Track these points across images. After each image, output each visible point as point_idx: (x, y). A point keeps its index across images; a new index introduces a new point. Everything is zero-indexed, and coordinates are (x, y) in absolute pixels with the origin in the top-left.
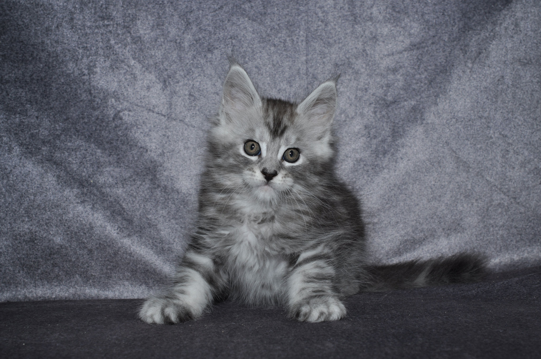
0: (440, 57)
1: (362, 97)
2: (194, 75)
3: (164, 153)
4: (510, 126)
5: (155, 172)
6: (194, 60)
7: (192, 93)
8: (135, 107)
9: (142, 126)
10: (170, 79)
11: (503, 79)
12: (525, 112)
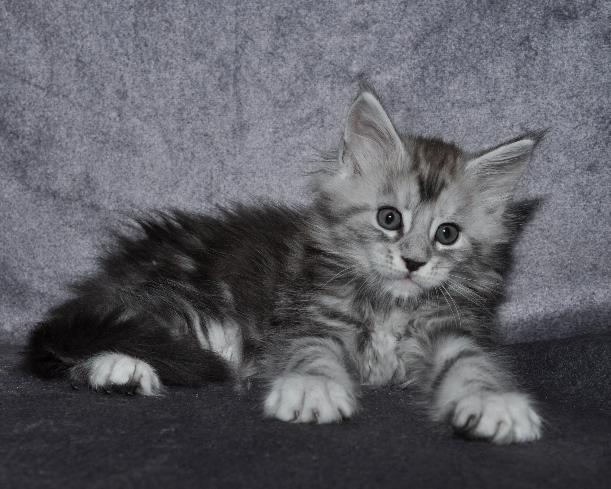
0: (432, 8)
1: (314, 66)
2: (84, 32)
3: (40, 141)
4: (538, 116)
5: (26, 166)
6: (85, 10)
7: (80, 59)
8: (6, 77)
9: (14, 103)
10: (52, 38)
11: (529, 42)
12: (563, 95)
